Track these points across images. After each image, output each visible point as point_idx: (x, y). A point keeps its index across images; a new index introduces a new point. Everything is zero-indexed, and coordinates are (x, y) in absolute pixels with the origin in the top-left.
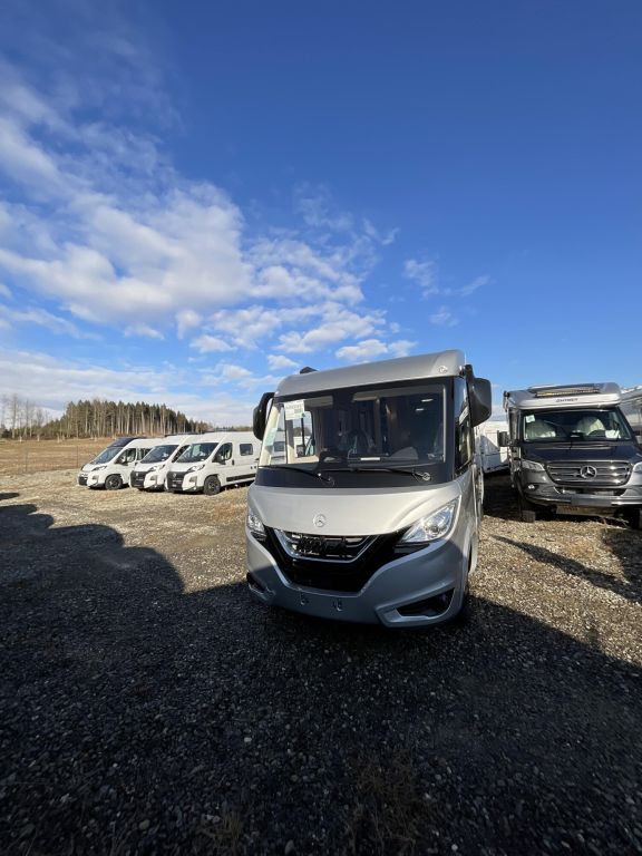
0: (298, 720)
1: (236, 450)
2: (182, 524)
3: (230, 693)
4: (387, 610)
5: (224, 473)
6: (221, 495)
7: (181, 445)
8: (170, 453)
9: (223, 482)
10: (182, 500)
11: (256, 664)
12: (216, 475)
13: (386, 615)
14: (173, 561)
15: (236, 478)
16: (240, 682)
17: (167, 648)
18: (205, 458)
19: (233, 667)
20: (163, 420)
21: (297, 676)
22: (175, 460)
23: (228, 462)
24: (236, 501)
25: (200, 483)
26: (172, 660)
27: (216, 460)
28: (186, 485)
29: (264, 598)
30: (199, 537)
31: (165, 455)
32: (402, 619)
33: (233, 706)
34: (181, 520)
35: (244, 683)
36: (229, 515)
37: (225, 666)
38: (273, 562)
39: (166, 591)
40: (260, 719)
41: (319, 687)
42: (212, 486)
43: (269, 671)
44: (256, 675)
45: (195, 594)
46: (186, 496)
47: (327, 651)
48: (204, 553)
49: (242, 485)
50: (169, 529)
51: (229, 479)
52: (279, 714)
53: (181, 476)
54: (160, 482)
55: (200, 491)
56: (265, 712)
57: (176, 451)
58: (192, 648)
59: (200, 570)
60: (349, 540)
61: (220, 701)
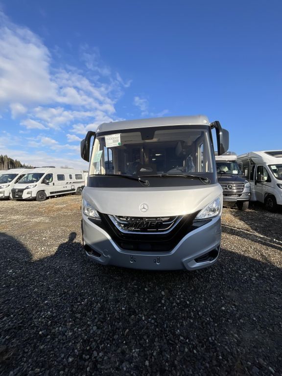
0: (152, 354)
1: (55, 178)
2: (24, 217)
3: (89, 341)
4: (189, 261)
5: (49, 189)
6: (47, 201)
7: (20, 174)
8: (13, 179)
9: (48, 194)
10: (23, 205)
11: (102, 308)
12: (44, 191)
13: (189, 264)
14: (22, 240)
15: (56, 192)
16: (95, 328)
17: (25, 309)
18: (37, 181)
19: (85, 315)
20: (6, 164)
21: (134, 313)
22: (17, 182)
23: (51, 184)
24: (56, 204)
25: (34, 195)
26: (31, 319)
27: (43, 182)
28: (25, 195)
29: (100, 260)
30: (38, 224)
31: (9, 180)
32: (198, 265)
33: (95, 353)
34: (23, 215)
35: (98, 328)
36: (54, 211)
37: (79, 315)
38: (109, 237)
39: (18, 262)
40: (122, 362)
41: (153, 319)
42: (41, 196)
43: (114, 313)
44: (105, 318)
45: (41, 261)
46: (25, 202)
47: (146, 289)
48: (43, 233)
49: (60, 196)
50: (15, 220)
51: (51, 193)
52: (135, 352)
53: (21, 191)
54: (6, 194)
55: (34, 199)
56: (123, 353)
57: (17, 177)
58: (47, 304)
59: (42, 243)
60: (163, 219)
61: (83, 351)
